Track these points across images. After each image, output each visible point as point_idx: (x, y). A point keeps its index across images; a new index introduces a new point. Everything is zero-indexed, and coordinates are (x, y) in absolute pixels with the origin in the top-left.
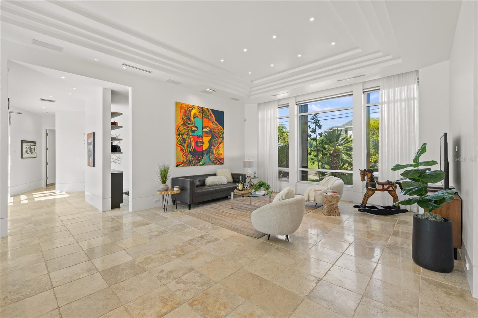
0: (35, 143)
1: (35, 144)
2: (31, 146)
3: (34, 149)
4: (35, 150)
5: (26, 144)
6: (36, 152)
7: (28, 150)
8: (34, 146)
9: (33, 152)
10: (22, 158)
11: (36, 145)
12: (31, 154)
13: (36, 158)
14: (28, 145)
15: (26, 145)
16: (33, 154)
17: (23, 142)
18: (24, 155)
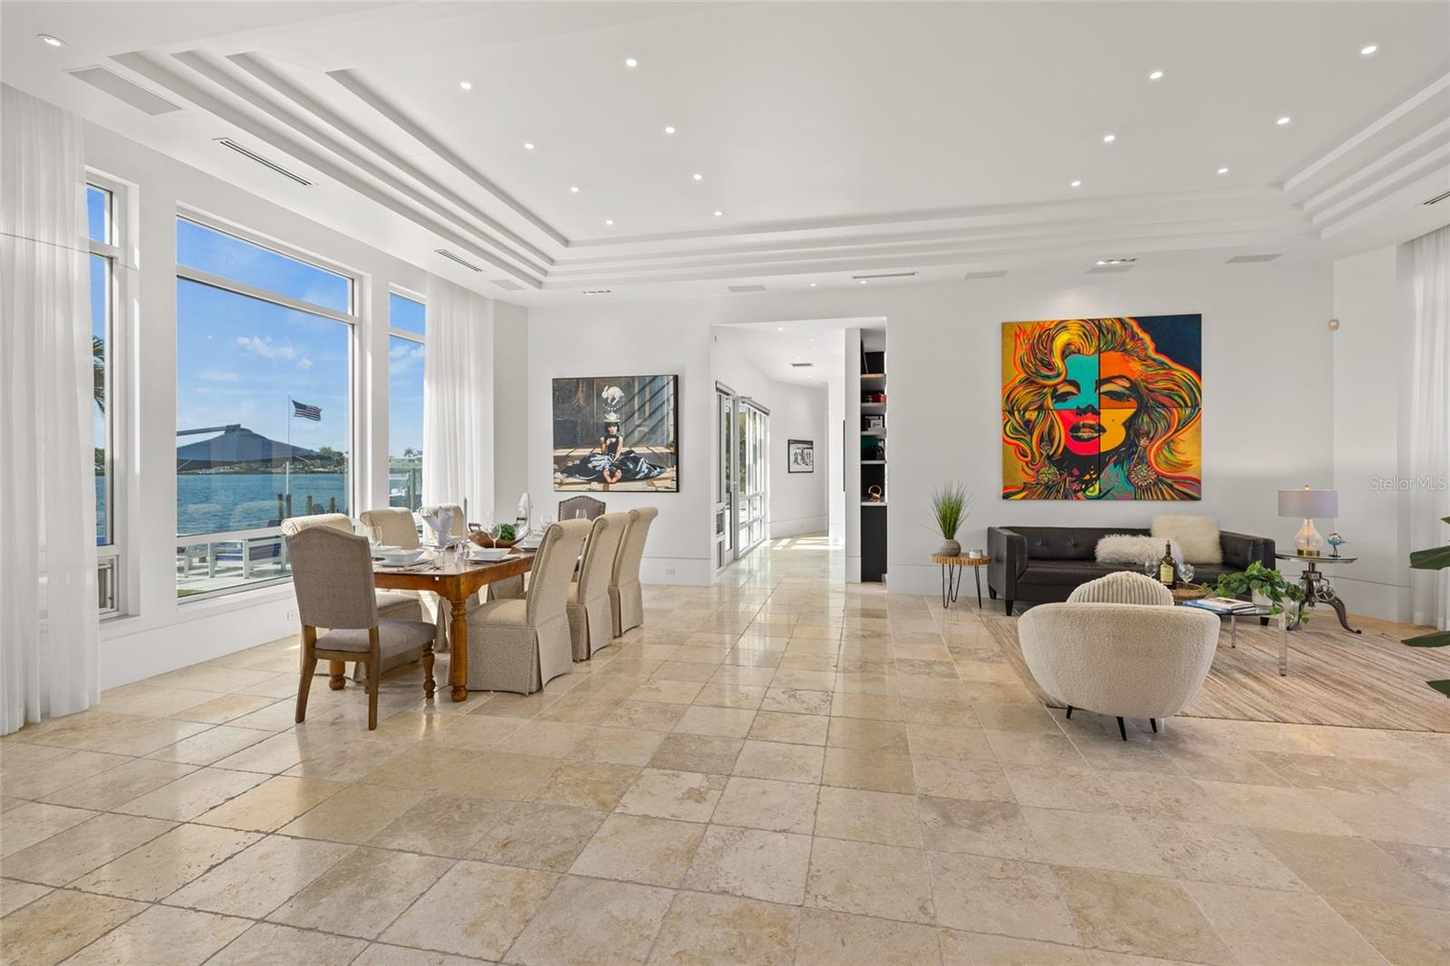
0: (811, 443)
1: (810, 446)
2: (804, 451)
3: (810, 455)
6: (812, 461)
7: (799, 457)
8: (807, 450)
9: (808, 461)
10: (789, 472)
11: (812, 448)
12: (804, 464)
16: (807, 465)
17: (790, 442)
18: (794, 467)
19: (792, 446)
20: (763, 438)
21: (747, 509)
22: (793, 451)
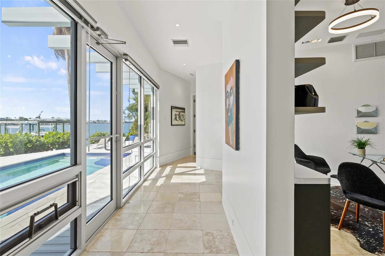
0: (184, 109)
1: (183, 111)
2: (180, 113)
3: (183, 115)
4: (184, 117)
5: (176, 110)
6: (185, 119)
7: (178, 117)
8: (182, 113)
9: (182, 119)
10: (172, 125)
11: (184, 112)
12: (180, 121)
13: (185, 125)
14: (177, 112)
15: (175, 112)
16: (182, 121)
17: (172, 108)
18: (174, 122)
19: (174, 110)
20: (155, 106)
21: (152, 147)
22: (174, 113)
